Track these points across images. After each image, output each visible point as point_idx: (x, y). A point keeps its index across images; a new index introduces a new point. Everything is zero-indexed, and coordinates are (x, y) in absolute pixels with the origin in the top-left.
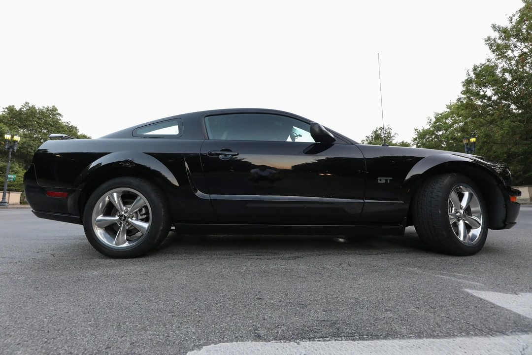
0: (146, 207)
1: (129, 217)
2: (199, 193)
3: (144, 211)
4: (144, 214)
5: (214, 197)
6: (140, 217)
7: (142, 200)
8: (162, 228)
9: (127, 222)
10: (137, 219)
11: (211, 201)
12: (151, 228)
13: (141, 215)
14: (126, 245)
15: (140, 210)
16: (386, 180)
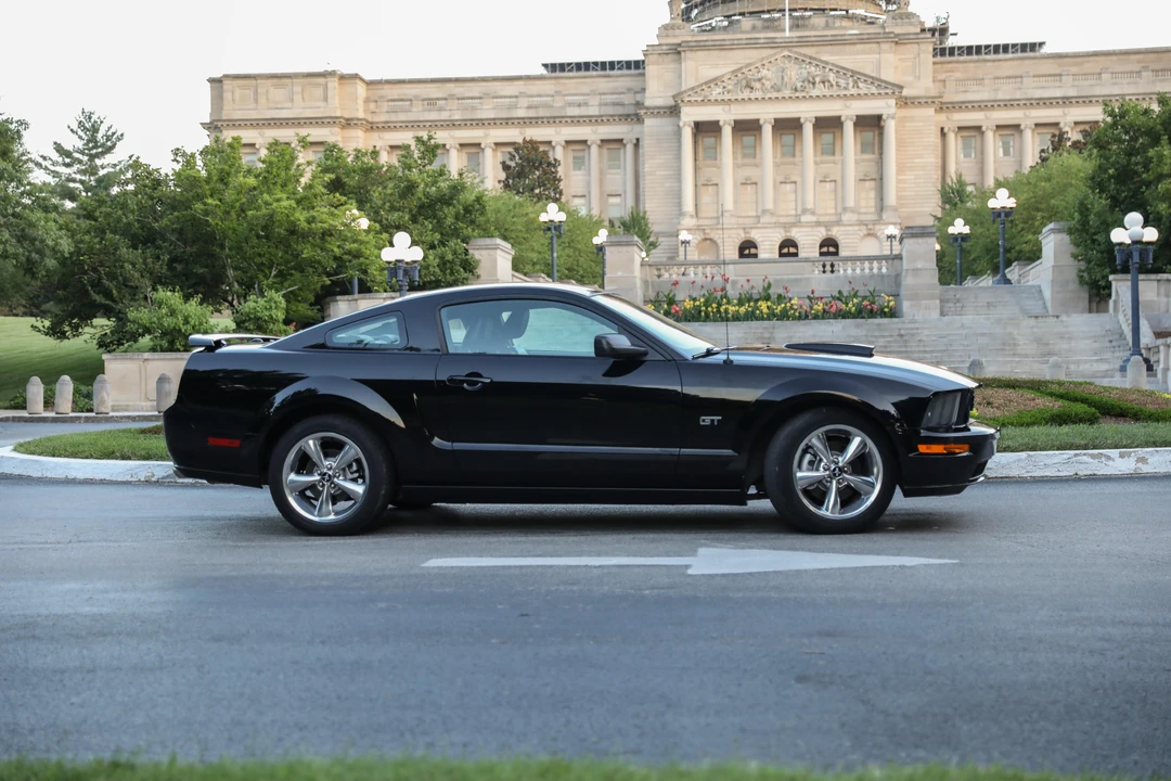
0: (358, 461)
1: (335, 476)
2: (436, 441)
3: (355, 468)
4: (355, 472)
5: (458, 446)
6: (350, 476)
7: (352, 450)
8: (383, 492)
9: (333, 483)
10: (345, 480)
11: (454, 452)
12: (369, 492)
13: (352, 473)
14: (332, 517)
15: (350, 466)
16: (712, 421)
